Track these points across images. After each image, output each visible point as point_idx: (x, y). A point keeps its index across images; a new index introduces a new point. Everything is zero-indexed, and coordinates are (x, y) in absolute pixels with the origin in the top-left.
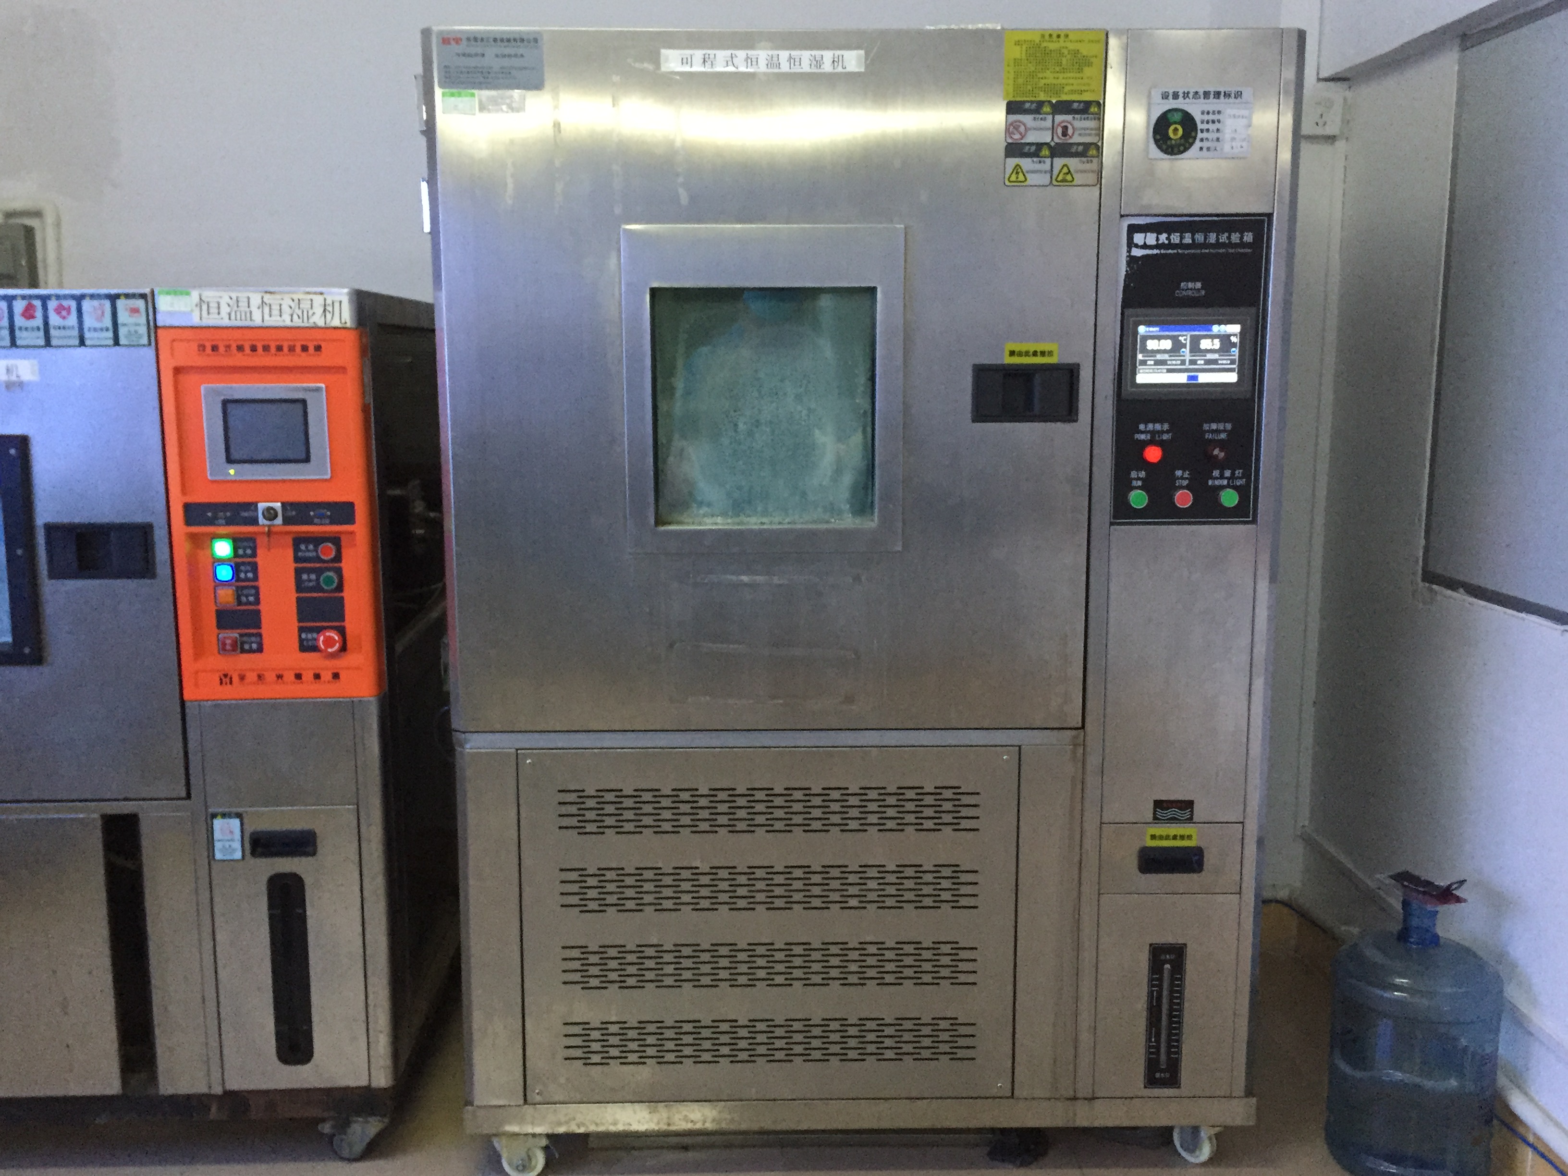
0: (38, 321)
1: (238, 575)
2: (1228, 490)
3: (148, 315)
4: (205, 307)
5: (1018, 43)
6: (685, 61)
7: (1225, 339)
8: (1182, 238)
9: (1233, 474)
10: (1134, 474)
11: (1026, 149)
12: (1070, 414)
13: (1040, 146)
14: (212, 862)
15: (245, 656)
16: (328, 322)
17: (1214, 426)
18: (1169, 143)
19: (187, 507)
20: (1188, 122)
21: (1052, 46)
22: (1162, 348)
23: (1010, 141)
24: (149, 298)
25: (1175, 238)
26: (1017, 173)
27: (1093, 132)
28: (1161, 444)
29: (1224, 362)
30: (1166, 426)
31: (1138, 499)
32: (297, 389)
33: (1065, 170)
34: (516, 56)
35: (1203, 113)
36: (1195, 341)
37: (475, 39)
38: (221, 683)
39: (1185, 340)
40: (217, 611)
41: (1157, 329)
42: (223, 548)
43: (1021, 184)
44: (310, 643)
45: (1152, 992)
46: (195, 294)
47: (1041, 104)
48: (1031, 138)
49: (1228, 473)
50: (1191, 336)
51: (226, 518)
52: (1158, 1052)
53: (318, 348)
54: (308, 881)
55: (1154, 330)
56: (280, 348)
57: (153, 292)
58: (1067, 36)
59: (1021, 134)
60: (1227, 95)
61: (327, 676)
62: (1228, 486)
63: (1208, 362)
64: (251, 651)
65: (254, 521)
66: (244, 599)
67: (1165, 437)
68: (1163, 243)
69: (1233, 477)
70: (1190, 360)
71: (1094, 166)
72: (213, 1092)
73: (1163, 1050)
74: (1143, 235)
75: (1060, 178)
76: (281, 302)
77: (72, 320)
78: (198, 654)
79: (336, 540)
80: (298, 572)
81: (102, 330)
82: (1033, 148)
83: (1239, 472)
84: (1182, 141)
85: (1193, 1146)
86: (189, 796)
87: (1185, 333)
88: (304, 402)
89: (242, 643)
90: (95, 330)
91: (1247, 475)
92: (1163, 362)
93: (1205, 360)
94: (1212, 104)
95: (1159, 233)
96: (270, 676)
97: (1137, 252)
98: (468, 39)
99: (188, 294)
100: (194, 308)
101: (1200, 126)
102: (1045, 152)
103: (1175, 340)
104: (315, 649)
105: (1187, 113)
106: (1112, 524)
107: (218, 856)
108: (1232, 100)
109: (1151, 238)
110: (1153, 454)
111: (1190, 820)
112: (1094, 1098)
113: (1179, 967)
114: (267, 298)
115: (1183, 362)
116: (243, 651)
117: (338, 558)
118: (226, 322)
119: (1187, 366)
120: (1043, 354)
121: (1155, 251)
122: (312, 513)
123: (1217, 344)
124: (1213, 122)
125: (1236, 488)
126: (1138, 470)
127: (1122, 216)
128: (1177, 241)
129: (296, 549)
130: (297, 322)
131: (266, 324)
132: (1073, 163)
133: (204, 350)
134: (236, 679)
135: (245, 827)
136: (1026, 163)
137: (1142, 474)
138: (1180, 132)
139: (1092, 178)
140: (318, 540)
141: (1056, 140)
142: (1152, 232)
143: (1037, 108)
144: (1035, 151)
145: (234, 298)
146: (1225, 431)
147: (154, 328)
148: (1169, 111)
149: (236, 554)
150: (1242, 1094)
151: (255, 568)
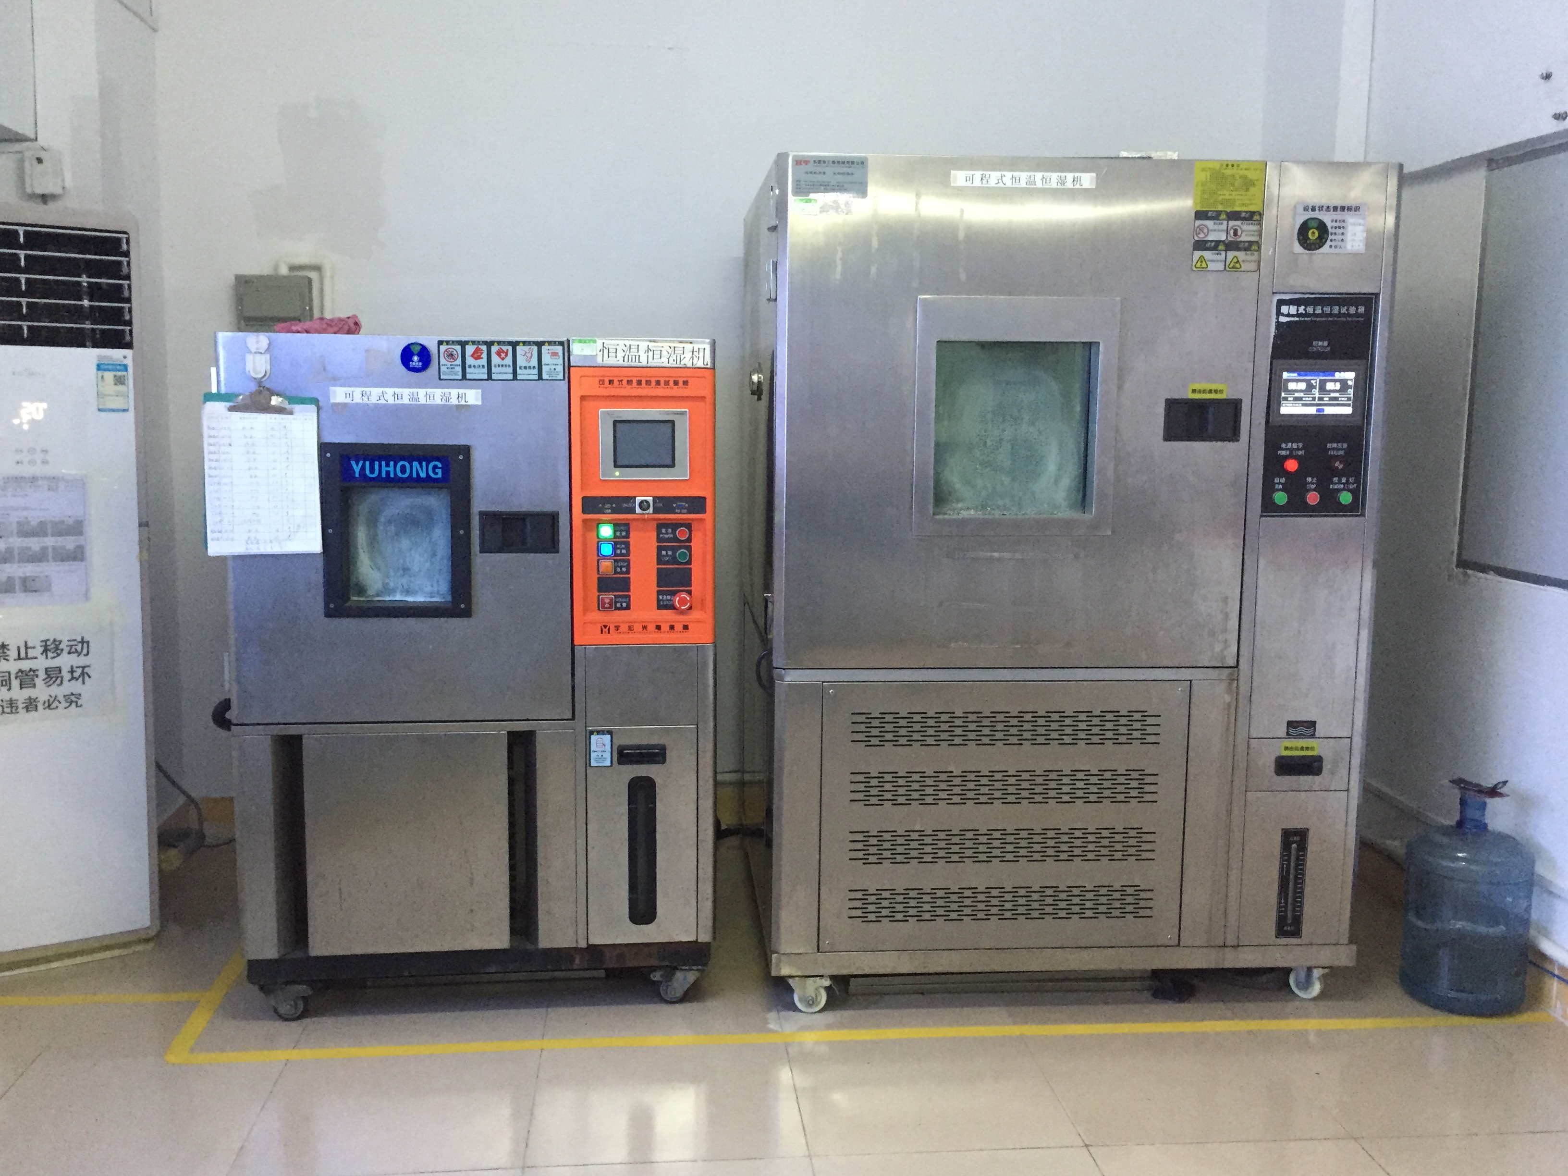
0: (484, 361)
1: (615, 552)
2: (1345, 492)
3: (564, 358)
4: (606, 351)
5: (1203, 170)
6: (968, 179)
7: (1344, 382)
8: (1314, 310)
9: (1347, 481)
10: (1277, 480)
11: (1208, 245)
12: (1233, 435)
13: (1218, 242)
14: (588, 768)
15: (617, 612)
16: (695, 363)
17: (1335, 445)
18: (1308, 242)
19: (585, 499)
20: (1322, 228)
21: (1229, 172)
22: (1299, 388)
23: (1196, 238)
24: (566, 346)
25: (1310, 310)
26: (1202, 262)
27: (1256, 233)
28: (1296, 458)
29: (1343, 399)
30: (1301, 445)
31: (1281, 498)
32: (668, 413)
33: (1235, 260)
34: (848, 174)
35: (1332, 221)
36: (1323, 384)
37: (820, 161)
38: (602, 633)
39: (1316, 383)
40: (599, 579)
41: (1296, 374)
42: (606, 531)
43: (1204, 270)
44: (665, 603)
45: (1283, 865)
46: (599, 342)
47: (1219, 213)
48: (1211, 237)
49: (1344, 480)
50: (1320, 380)
51: (611, 508)
52: (1286, 911)
53: (685, 383)
54: (659, 781)
55: (1294, 375)
56: (658, 383)
57: (568, 341)
58: (1238, 166)
59: (1204, 234)
60: (1350, 209)
61: (679, 627)
62: (1344, 489)
63: (1331, 399)
64: (621, 608)
65: (632, 511)
66: (618, 570)
67: (1300, 453)
68: (1302, 313)
69: (1347, 482)
70: (1319, 398)
71: (1255, 257)
72: (579, 946)
73: (1290, 908)
74: (1287, 307)
75: (1231, 266)
76: (662, 349)
77: (509, 360)
78: (586, 610)
79: (689, 526)
80: (660, 549)
81: (530, 367)
82: (1213, 244)
83: (1351, 480)
84: (1318, 241)
85: (1307, 984)
86: (573, 718)
87: (1315, 378)
88: (672, 422)
89: (616, 602)
90: (525, 368)
91: (1357, 482)
92: (1300, 399)
93: (1329, 398)
94: (1339, 215)
95: (1299, 305)
96: (638, 627)
97: (1283, 319)
98: (815, 162)
99: (595, 342)
100: (598, 352)
101: (1330, 230)
102: (1221, 247)
103: (1308, 383)
104: (672, 607)
105: (1320, 220)
106: (1262, 516)
107: (593, 763)
108: (1353, 212)
109: (1293, 310)
110: (1292, 465)
111: (1313, 736)
112: (1238, 946)
113: (1303, 847)
114: (651, 345)
115: (1314, 399)
116: (617, 609)
117: (689, 540)
118: (621, 363)
119: (1316, 402)
120: (1216, 391)
121: (1296, 319)
122: (674, 505)
123: (1338, 386)
124: (1340, 228)
125: (1349, 490)
126: (1280, 477)
127: (1273, 293)
128: (1311, 312)
129: (659, 532)
130: (672, 364)
131: (649, 365)
132: (1241, 255)
133: (603, 384)
134: (612, 629)
135: (614, 741)
136: (1208, 255)
137: (1283, 480)
138: (1317, 234)
139: (1253, 266)
140: (675, 526)
141: (1230, 239)
142: (1294, 305)
143: (1216, 216)
144: (1215, 246)
145: (628, 346)
146: (1342, 449)
147: (568, 367)
148: (1308, 220)
149: (615, 537)
150: (1346, 942)
151: (627, 545)
